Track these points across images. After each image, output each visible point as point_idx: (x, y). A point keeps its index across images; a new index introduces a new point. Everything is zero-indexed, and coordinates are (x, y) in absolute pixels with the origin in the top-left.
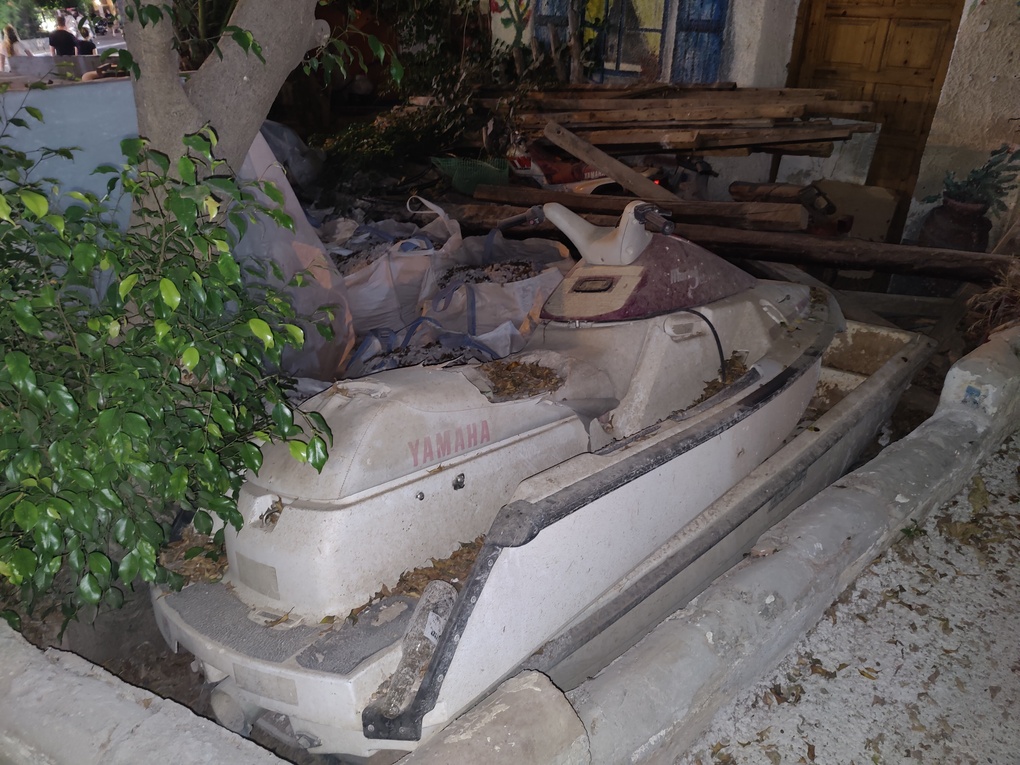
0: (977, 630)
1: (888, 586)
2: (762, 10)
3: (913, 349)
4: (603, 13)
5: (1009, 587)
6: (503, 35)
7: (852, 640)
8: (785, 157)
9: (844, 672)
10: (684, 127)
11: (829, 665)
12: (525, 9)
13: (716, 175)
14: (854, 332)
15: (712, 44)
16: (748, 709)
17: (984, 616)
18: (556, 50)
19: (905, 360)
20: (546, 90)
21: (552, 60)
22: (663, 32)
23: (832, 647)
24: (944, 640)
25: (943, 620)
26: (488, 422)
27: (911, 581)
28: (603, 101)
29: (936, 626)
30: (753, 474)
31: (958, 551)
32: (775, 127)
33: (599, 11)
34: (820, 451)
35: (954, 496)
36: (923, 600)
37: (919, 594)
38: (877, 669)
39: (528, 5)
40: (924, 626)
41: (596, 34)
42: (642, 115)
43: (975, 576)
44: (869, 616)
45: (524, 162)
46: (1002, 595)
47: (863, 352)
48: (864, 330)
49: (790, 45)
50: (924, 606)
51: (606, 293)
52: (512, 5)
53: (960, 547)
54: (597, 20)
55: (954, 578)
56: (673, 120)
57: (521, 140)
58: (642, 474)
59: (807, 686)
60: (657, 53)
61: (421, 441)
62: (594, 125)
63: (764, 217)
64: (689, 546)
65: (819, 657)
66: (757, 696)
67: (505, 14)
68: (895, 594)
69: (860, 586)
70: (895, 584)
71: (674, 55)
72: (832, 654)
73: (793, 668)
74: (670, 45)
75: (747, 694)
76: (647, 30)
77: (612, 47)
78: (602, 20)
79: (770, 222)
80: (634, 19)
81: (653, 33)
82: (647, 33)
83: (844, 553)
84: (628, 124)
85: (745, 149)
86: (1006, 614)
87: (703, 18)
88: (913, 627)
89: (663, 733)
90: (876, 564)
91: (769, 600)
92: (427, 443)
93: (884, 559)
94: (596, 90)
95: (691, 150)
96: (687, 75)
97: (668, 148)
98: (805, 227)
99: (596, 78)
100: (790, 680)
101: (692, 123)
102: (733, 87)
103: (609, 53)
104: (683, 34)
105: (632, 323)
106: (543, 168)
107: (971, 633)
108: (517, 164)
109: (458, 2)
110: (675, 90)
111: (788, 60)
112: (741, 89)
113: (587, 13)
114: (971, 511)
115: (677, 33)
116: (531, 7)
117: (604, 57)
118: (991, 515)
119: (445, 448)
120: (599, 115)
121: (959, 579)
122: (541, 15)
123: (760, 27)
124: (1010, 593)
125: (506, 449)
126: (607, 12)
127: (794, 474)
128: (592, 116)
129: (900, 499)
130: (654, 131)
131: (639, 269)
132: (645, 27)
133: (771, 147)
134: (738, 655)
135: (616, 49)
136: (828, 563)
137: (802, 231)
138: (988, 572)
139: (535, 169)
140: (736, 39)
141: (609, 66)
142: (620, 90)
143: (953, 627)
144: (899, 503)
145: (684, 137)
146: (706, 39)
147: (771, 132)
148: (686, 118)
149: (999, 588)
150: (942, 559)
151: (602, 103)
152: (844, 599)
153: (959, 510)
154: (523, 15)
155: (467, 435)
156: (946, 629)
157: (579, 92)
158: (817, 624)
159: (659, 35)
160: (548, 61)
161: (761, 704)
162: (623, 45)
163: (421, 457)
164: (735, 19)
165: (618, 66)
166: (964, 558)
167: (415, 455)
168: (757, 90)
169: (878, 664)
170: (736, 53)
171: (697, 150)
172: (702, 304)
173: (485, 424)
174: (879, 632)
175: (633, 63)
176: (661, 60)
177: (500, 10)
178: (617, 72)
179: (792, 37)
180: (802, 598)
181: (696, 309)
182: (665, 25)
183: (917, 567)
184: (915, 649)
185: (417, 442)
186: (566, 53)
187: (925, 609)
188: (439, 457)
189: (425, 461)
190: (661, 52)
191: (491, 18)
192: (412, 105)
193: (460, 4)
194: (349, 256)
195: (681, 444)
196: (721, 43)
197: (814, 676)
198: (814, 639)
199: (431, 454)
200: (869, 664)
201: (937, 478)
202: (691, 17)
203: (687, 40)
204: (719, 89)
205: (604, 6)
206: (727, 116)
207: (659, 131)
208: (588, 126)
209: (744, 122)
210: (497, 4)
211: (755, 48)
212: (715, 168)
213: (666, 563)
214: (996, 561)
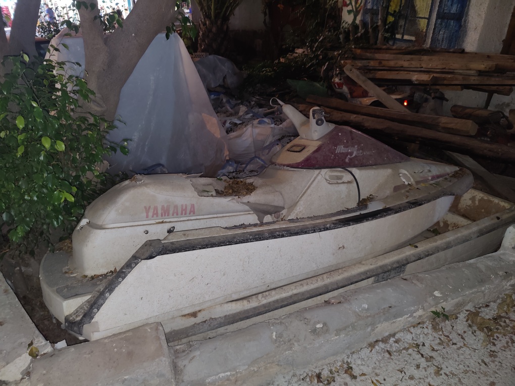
0: (457, 379)
1: (416, 341)
2: (486, 8)
3: (508, 213)
4: (398, 8)
5: (493, 362)
6: (347, 18)
7: (377, 363)
8: (495, 95)
9: (363, 378)
10: (427, 72)
11: (356, 372)
12: (360, 5)
13: (447, 100)
14: (480, 198)
15: (455, 27)
16: (299, 380)
17: (466, 373)
18: (371, 27)
19: (498, 218)
20: (361, 48)
21: (368, 32)
22: (429, 19)
23: (364, 363)
24: (433, 378)
25: (438, 368)
26: (195, 205)
27: (432, 342)
28: (387, 55)
29: (432, 370)
30: (363, 262)
31: (473, 333)
32: (479, 75)
33: (396, 7)
34: (414, 259)
35: (489, 302)
36: (434, 354)
37: (433, 350)
38: (382, 382)
39: (361, 3)
40: (425, 368)
41: (393, 19)
42: (406, 64)
43: (475, 349)
44: (395, 354)
45: (340, 85)
46: (486, 364)
47: (483, 210)
48: (486, 198)
49: (506, 29)
50: (431, 357)
51: (298, 153)
52: (353, 3)
53: (475, 331)
54: (395, 11)
55: (461, 347)
56: (422, 67)
57: (339, 73)
58: (241, 242)
59: (338, 379)
60: (425, 30)
61: (152, 207)
62: (381, 68)
63: (450, 126)
64: (307, 292)
65: (354, 366)
66: (308, 375)
67: (350, 8)
68: (418, 345)
69: (397, 336)
70: (420, 341)
71: (433, 32)
72: (362, 367)
73: (336, 368)
74: (432, 26)
75: (301, 372)
76: (420, 18)
77: (401, 26)
78: (397, 11)
79: (453, 129)
80: (414, 11)
81: (424, 20)
82: (420, 20)
83: (382, 314)
84: (398, 68)
85: (459, 87)
86: (482, 376)
87: (452, 12)
88: (418, 367)
89: (228, 373)
90: (414, 327)
91: (319, 326)
92: (156, 209)
93: (421, 325)
94: (388, 49)
95: (428, 85)
96: (439, 43)
97: (416, 83)
98: (473, 134)
99: (391, 43)
100: (331, 373)
101: (432, 70)
102: (463, 51)
103: (399, 29)
104: (440, 20)
105: (305, 170)
106: (349, 89)
107: (452, 380)
108: (337, 86)
109: (328, 1)
110: (429, 51)
111: (504, 37)
112: (467, 53)
113: (390, 7)
114: (495, 313)
115: (436, 20)
116: (362, 4)
117: (396, 31)
118: (509, 318)
119: (166, 212)
120: (384, 62)
121: (464, 349)
122: (367, 8)
123: (484, 18)
124: (492, 365)
125: (205, 220)
126: (400, 8)
127: (390, 268)
128: (380, 63)
129: (437, 294)
130: (411, 73)
131: (319, 143)
132: (420, 16)
133: (475, 87)
134: (290, 349)
135: (403, 27)
136: (368, 317)
137: (471, 136)
138: (485, 349)
139: (345, 89)
140: (469, 24)
141: (398, 36)
142: (399, 50)
143: (443, 374)
144: (435, 296)
145: (425, 77)
146: (452, 24)
147: (476, 78)
148: (429, 67)
149: (487, 360)
150: (459, 335)
151: (387, 56)
152: (385, 340)
153: (488, 311)
154: (358, 8)
155: (181, 209)
156: (438, 372)
157: (379, 50)
158: (361, 349)
159: (427, 20)
160: (367, 32)
161: (308, 380)
162: (407, 25)
163: (150, 214)
164: (470, 13)
165: (403, 37)
166: (475, 338)
167: (147, 212)
168: (476, 53)
169: (385, 380)
170: (468, 32)
171: (432, 85)
172: (355, 166)
173: (193, 206)
174: (396, 364)
175: (411, 35)
176: (426, 35)
177: (347, 5)
178: (402, 40)
179: (508, 25)
180: (341, 330)
181: (349, 169)
182: (430, 15)
183: (441, 335)
184: (412, 378)
185: (150, 207)
186: (376, 29)
187: (432, 359)
188: (162, 216)
189: (153, 217)
190: (427, 30)
191: (342, 9)
192: (297, 53)
193: (329, 2)
194: (240, 124)
195: (277, 233)
196: (460, 26)
197: (345, 375)
198: (355, 356)
199: (157, 214)
200: (380, 378)
201: (471, 288)
202: (445, 11)
203: (441, 24)
204: (454, 52)
205: (399, 4)
206: (451, 67)
207: (414, 73)
208: (377, 68)
209: (461, 71)
210: (346, 2)
211: (479, 30)
212: (446, 96)
213: (291, 297)
214: (494, 345)
